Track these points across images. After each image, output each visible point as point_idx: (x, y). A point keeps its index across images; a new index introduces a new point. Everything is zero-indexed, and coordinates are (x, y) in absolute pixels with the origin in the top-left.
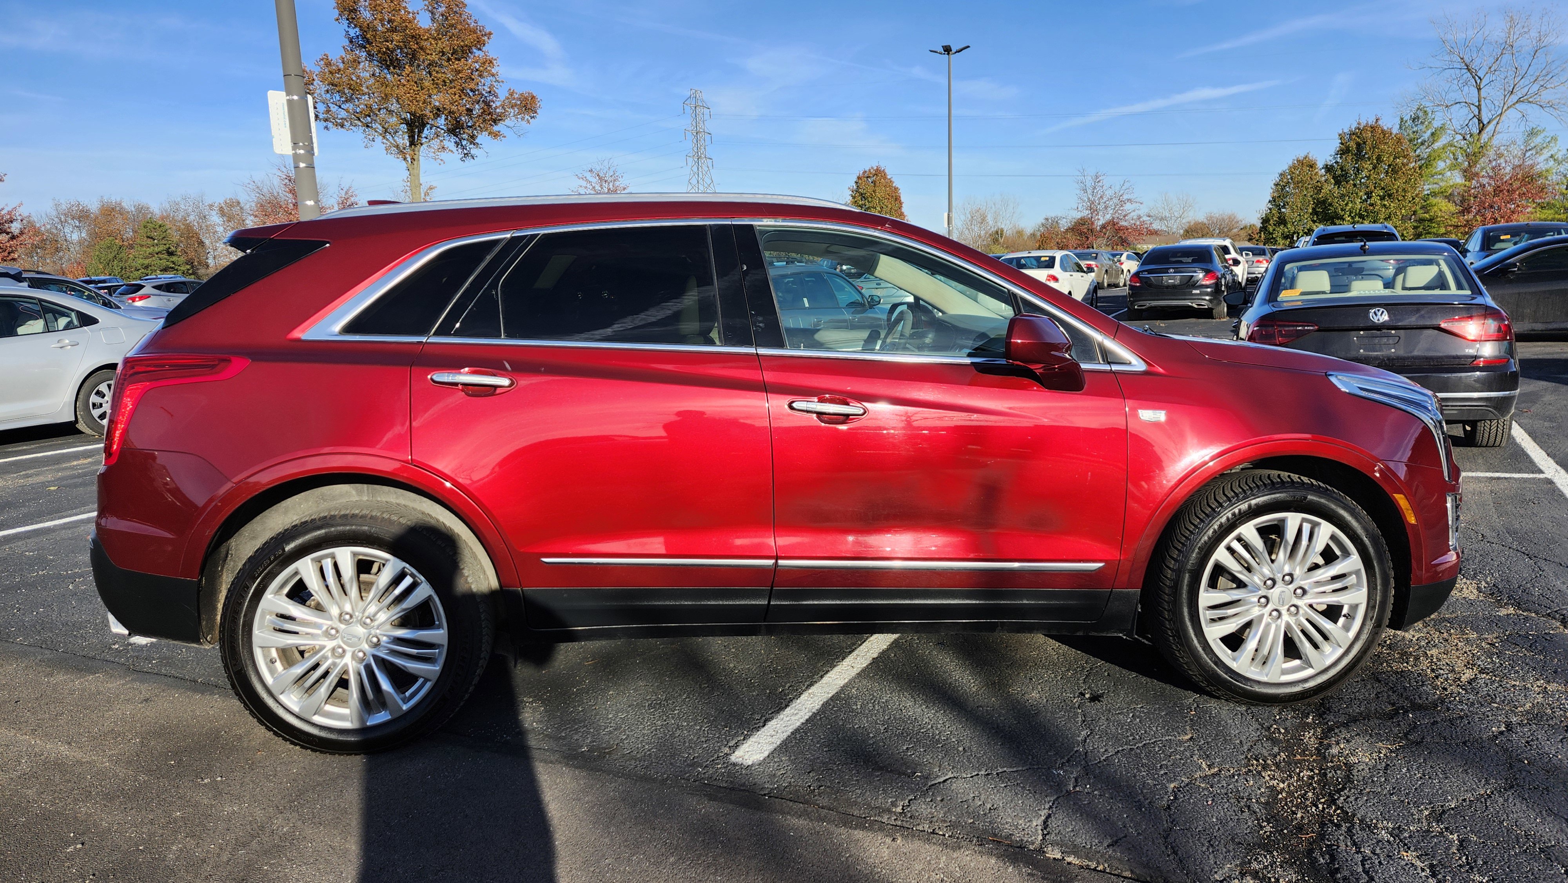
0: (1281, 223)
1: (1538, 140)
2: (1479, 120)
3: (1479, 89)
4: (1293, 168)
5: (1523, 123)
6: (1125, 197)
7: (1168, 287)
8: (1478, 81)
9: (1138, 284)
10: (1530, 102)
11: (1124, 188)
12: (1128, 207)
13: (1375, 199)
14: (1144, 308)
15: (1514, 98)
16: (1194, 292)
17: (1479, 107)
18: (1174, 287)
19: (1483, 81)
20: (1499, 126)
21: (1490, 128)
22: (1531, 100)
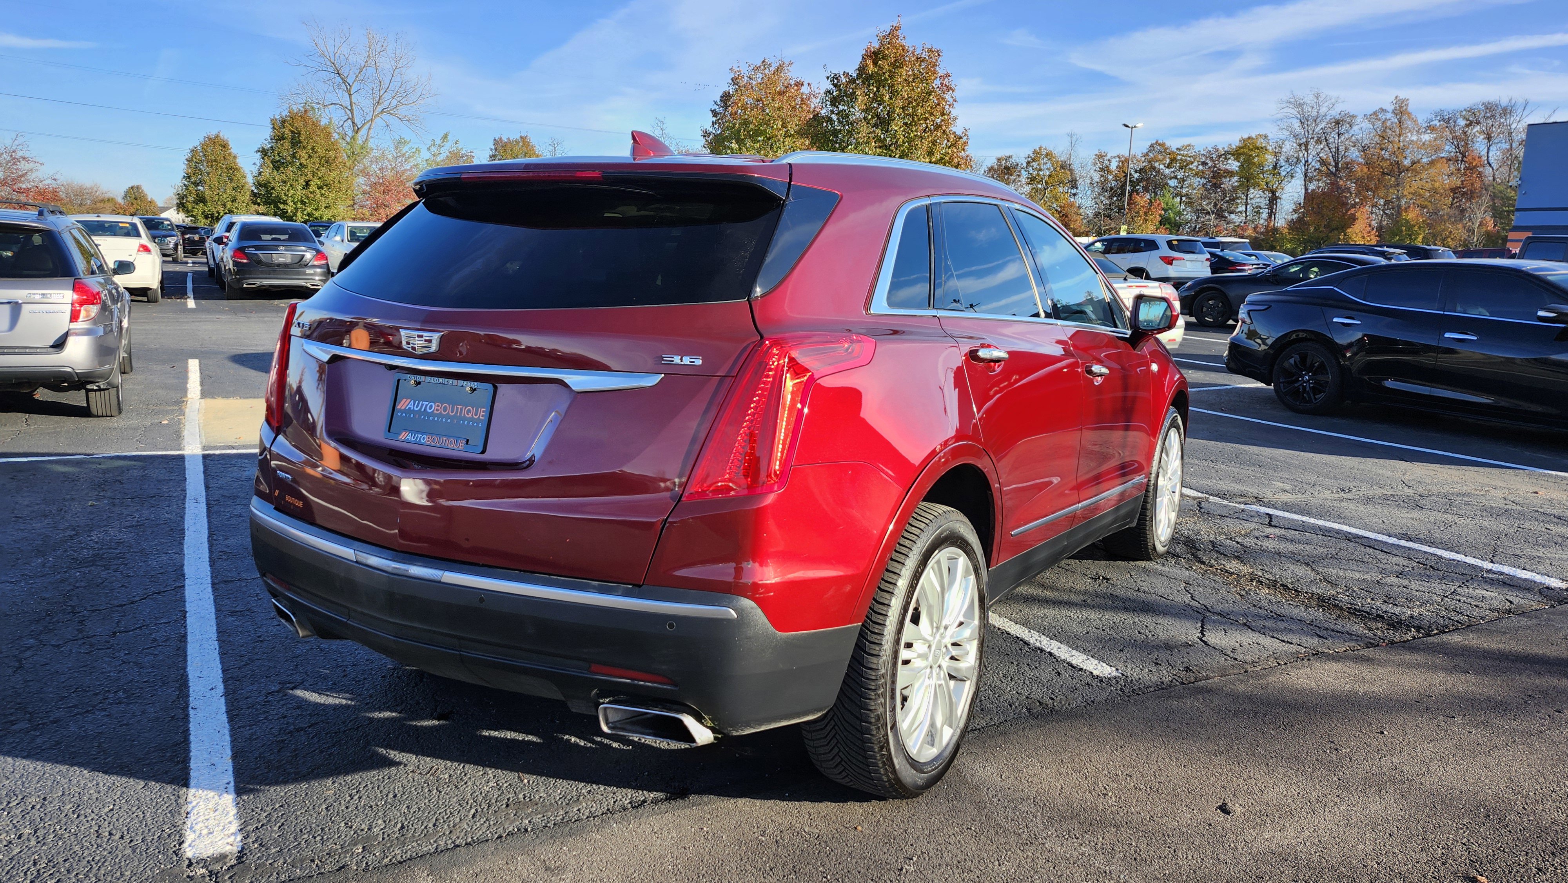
0: (201, 201)
1: (405, 149)
2: (353, 123)
3: (350, 95)
4: (204, 146)
5: (388, 132)
6: (19, 154)
7: (279, 265)
8: (349, 87)
9: (245, 261)
10: (391, 114)
11: (16, 142)
12: (23, 166)
13: (313, 187)
14: (253, 286)
15: (379, 108)
16: (308, 271)
17: (351, 110)
18: (286, 266)
19: (353, 87)
20: (371, 131)
21: (363, 132)
22: (392, 112)
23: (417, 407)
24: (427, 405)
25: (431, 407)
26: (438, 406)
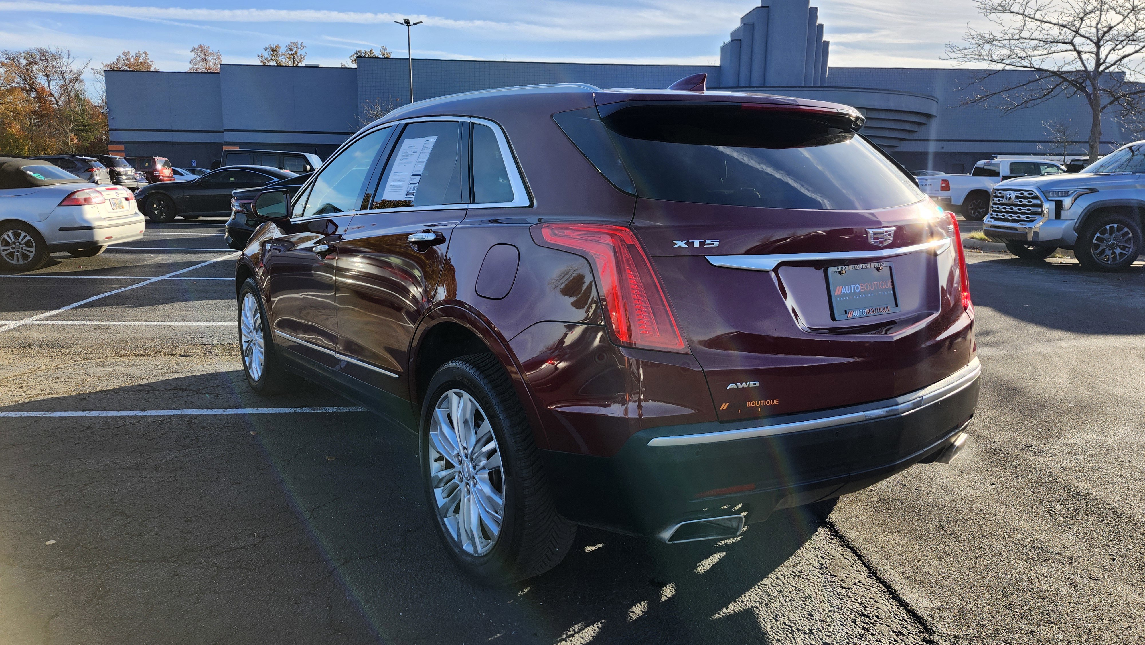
23: (848, 291)
24: (854, 287)
25: (857, 288)
26: (862, 286)
